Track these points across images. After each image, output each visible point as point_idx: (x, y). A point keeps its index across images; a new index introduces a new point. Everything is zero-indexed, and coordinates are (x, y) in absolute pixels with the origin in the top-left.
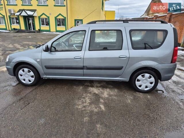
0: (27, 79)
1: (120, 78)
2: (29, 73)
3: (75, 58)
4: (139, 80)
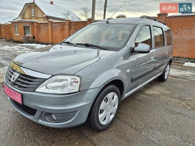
1: (161, 73)
3: (151, 59)
4: (166, 72)
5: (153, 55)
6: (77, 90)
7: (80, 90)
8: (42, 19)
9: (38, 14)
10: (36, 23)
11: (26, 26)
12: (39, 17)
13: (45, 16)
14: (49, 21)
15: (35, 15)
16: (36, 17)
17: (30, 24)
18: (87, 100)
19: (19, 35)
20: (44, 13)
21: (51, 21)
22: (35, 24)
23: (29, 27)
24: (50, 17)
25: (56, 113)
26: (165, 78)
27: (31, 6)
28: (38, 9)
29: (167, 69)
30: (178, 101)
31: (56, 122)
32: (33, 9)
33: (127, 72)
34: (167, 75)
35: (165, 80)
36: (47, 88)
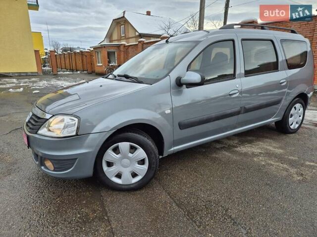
0: (127, 173)
1: (274, 118)
2: (133, 153)
3: (230, 95)
4: (292, 116)
5: (236, 88)
6: (74, 133)
7: (79, 134)
8: (134, 39)
9: (128, 32)
12: (130, 36)
13: (137, 34)
14: (140, 42)
15: (125, 35)
16: (127, 37)
17: (116, 48)
18: (88, 147)
19: (101, 65)
20: (136, 31)
21: (141, 41)
22: (122, 48)
23: (114, 53)
24: (145, 34)
25: (52, 159)
26: (292, 127)
27: (121, 22)
28: (129, 25)
29: (293, 111)
30: (285, 166)
31: (54, 171)
32: (123, 26)
33: (165, 114)
34: (297, 123)
35: (291, 131)
36: (49, 130)
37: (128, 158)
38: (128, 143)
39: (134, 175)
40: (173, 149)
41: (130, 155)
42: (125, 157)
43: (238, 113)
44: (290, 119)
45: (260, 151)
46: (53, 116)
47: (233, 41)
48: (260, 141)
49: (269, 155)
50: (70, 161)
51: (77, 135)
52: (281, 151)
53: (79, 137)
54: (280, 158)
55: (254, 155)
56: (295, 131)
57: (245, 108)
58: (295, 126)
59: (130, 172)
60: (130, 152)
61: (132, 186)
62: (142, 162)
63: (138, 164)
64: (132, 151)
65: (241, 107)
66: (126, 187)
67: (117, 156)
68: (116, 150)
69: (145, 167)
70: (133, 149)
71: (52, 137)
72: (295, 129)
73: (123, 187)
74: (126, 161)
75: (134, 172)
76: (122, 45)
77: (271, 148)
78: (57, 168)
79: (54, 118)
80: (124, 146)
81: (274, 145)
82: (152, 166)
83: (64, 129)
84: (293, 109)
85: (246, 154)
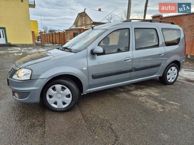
0: (60, 102)
1: (157, 75)
2: (63, 91)
3: (125, 60)
4: (169, 74)
5: (129, 57)
6: (29, 79)
7: (31, 79)
8: (90, 25)
9: (87, 21)
10: (83, 29)
11: (76, 33)
12: (88, 24)
13: (92, 22)
15: (85, 23)
16: (86, 24)
17: (79, 30)
18: (36, 86)
20: (91, 20)
22: (82, 31)
24: (96, 22)
25: (18, 92)
26: (169, 81)
27: (83, 15)
28: (88, 17)
29: (169, 71)
30: (156, 103)
31: (19, 98)
32: (84, 17)
33: (83, 70)
34: (173, 78)
35: (169, 83)
36: (18, 77)
37: (61, 94)
38: (61, 85)
39: (64, 103)
40: (89, 90)
41: (62, 92)
42: (59, 93)
43: (131, 71)
44: (168, 76)
45: (145, 94)
46: (20, 69)
47: (129, 29)
48: (148, 88)
49: (150, 96)
50: (27, 93)
51: (30, 79)
52: (158, 94)
53: (31, 80)
54: (155, 99)
55: (140, 96)
56: (172, 84)
57: (135, 68)
58: (171, 80)
59: (62, 101)
60: (62, 90)
61: (63, 109)
62: (68, 96)
63: (66, 97)
64: (63, 90)
65: (132, 68)
66: (59, 110)
67: (54, 92)
68: (54, 89)
69: (70, 99)
70: (63, 89)
71: (18, 80)
72: (171, 82)
73: (58, 109)
74: (59, 95)
75: (64, 102)
76: (82, 29)
77: (152, 93)
78: (20, 97)
79: (20, 70)
80: (58, 87)
81: (156, 91)
82: (74, 99)
83: (24, 76)
84: (170, 70)
85: (136, 96)
